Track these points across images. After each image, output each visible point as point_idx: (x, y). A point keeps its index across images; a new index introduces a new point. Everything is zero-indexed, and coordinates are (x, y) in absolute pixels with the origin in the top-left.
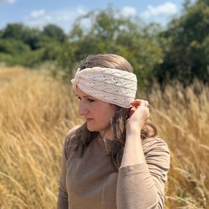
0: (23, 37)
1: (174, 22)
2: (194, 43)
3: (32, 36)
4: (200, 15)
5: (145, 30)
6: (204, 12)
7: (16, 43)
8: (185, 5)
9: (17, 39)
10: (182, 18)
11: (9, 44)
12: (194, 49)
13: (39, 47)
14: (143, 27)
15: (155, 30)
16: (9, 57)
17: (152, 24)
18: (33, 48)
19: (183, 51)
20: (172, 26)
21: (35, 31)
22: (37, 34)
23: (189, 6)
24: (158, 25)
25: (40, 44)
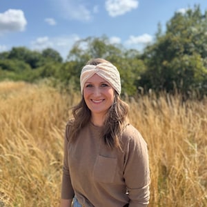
0: (25, 58)
1: (148, 47)
2: (165, 63)
3: (33, 57)
4: (169, 42)
5: (126, 54)
6: (172, 39)
7: (19, 62)
8: (157, 35)
9: (20, 59)
10: (155, 44)
11: (11, 63)
12: (165, 68)
13: (38, 66)
14: (125, 52)
15: (133, 55)
16: (12, 74)
17: (132, 50)
18: (33, 67)
19: (156, 70)
20: (147, 51)
21: (35, 53)
22: (37, 56)
23: (160, 36)
24: (135, 51)
25: (39, 63)
